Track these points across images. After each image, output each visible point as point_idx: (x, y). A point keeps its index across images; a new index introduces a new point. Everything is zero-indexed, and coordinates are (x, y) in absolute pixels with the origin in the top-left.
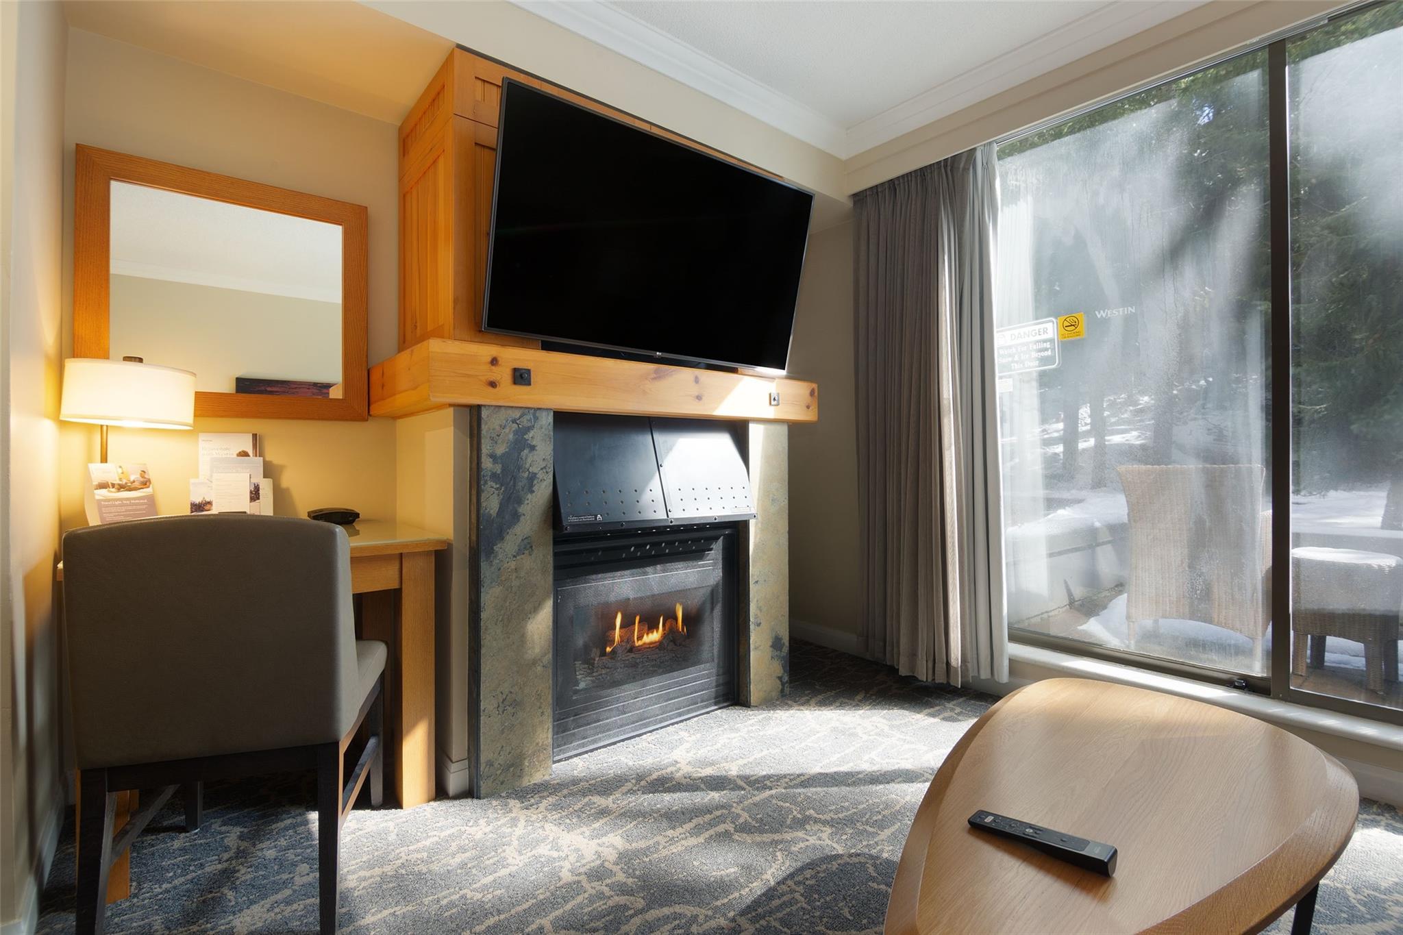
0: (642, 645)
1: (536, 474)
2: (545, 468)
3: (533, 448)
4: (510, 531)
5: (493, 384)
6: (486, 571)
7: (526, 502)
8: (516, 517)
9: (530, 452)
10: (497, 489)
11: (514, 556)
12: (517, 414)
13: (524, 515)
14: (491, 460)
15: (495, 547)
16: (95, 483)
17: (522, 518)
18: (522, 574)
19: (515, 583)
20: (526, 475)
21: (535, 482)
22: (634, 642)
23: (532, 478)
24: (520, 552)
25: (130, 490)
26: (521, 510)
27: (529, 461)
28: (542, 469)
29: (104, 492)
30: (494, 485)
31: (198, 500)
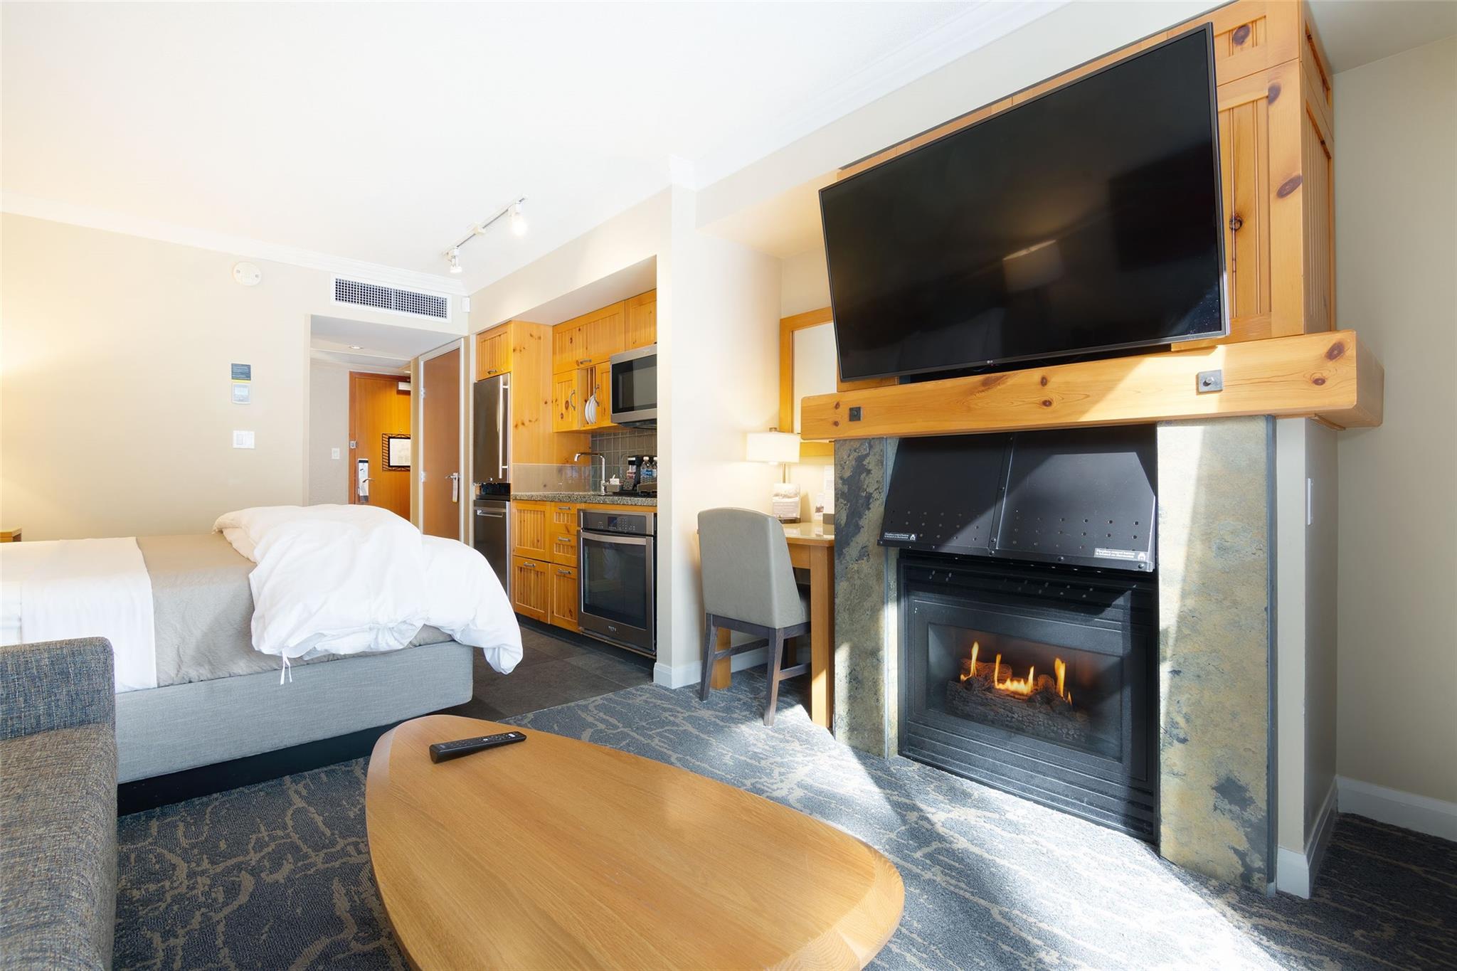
0: (1003, 690)
1: (872, 494)
2: (878, 489)
3: (869, 472)
4: (853, 539)
5: (836, 424)
6: (838, 568)
7: (865, 517)
8: (858, 528)
9: (867, 475)
10: (845, 505)
11: (856, 560)
12: (856, 445)
13: (863, 527)
14: (841, 482)
15: (844, 550)
16: (775, 493)
17: (862, 530)
18: (862, 576)
19: (858, 582)
20: (864, 494)
21: (871, 500)
22: (993, 682)
23: (869, 496)
24: (860, 557)
25: (789, 497)
26: (861, 523)
27: (866, 482)
28: (876, 490)
29: (777, 498)
30: (842, 501)
31: (819, 506)
